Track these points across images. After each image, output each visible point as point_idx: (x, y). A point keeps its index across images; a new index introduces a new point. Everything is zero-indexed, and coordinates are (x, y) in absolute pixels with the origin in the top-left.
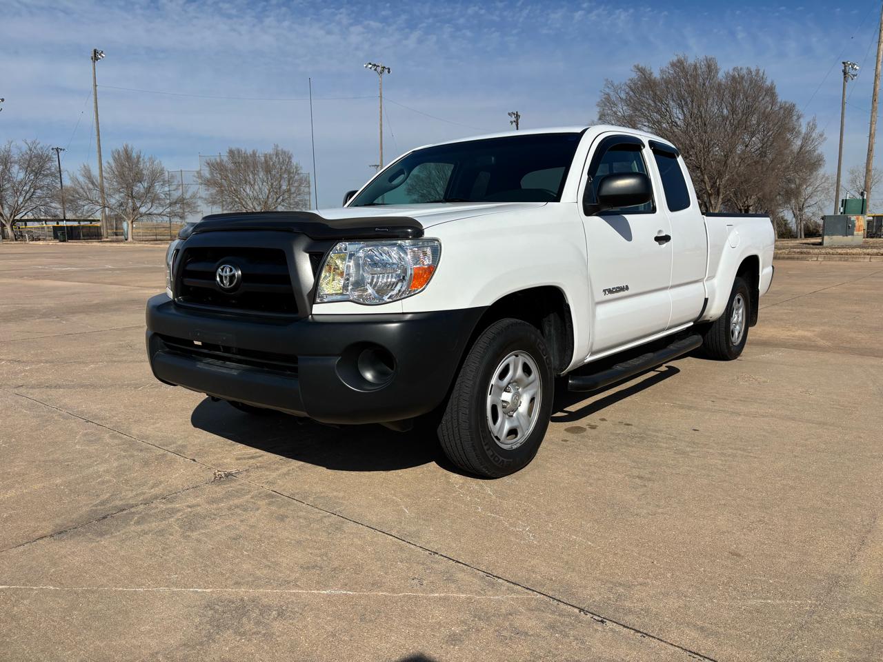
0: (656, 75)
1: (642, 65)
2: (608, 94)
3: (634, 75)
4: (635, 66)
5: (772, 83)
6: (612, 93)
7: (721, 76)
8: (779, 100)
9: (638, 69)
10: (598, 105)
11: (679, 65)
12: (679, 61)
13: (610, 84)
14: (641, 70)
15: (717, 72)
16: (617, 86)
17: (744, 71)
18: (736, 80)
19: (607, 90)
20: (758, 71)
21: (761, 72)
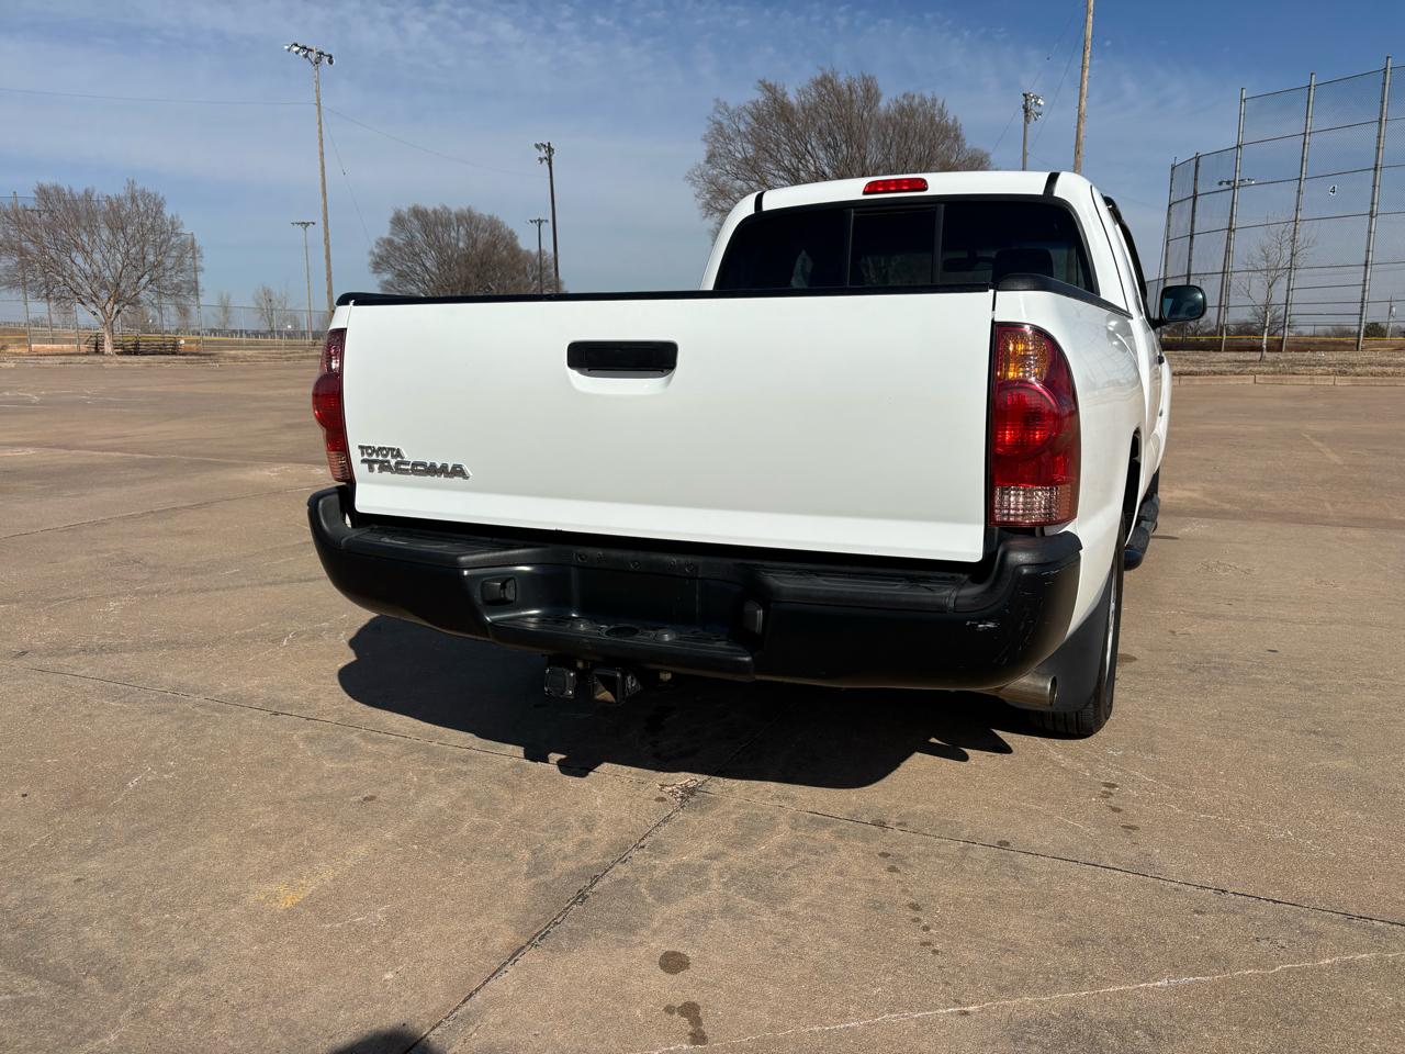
0: (792, 98)
1: (770, 81)
2: (720, 123)
3: (759, 96)
4: (760, 82)
5: (955, 120)
6: (725, 122)
7: (883, 104)
8: (967, 147)
9: (765, 86)
10: (705, 140)
11: (824, 82)
12: (825, 78)
13: (721, 106)
14: (769, 88)
15: (878, 100)
16: (734, 111)
17: (917, 100)
18: (906, 111)
19: (718, 116)
20: (934, 100)
21: (940, 102)
